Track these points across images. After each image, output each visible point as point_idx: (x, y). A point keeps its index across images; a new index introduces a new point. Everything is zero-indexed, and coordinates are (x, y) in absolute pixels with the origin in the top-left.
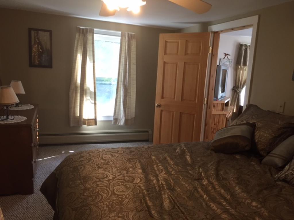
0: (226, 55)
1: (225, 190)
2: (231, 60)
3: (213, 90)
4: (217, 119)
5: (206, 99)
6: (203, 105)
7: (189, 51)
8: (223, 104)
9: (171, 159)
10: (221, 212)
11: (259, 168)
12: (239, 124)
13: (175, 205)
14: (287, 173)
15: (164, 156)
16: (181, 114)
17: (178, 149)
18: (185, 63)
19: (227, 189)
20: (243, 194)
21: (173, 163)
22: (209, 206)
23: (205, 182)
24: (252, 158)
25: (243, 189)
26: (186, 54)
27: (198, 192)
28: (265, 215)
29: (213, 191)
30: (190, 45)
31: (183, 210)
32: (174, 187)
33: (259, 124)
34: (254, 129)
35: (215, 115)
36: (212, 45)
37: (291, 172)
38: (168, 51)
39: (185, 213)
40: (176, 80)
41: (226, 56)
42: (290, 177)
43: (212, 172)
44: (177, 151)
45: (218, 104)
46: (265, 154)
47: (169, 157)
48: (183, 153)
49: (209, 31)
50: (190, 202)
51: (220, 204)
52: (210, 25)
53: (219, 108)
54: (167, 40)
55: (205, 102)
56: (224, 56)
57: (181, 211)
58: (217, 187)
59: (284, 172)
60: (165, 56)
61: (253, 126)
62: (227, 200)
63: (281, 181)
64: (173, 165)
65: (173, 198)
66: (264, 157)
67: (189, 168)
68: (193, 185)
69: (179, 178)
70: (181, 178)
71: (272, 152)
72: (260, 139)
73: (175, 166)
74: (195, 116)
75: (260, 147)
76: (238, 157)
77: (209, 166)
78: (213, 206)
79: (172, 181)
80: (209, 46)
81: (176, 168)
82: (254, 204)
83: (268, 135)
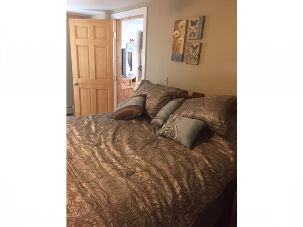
0: (131, 40)
1: (117, 151)
2: (135, 45)
3: (120, 69)
4: (127, 92)
5: (115, 77)
6: (114, 82)
7: (97, 36)
8: (131, 80)
9: (78, 130)
10: (111, 169)
11: (147, 129)
12: (136, 95)
13: (71, 172)
14: (164, 130)
15: (72, 129)
16: (97, 90)
17: (86, 121)
18: (95, 46)
19: (120, 149)
20: (130, 151)
21: (78, 134)
22: (101, 167)
23: (103, 146)
24: (143, 121)
25: (131, 147)
26: (95, 38)
27: (95, 156)
28: (143, 165)
29: (108, 152)
30: (97, 30)
31: (77, 175)
32: (74, 156)
33: (149, 94)
34: (146, 99)
35: (125, 89)
36: (115, 31)
37: (166, 128)
38: (79, 36)
39: (78, 177)
40: (89, 61)
41: (131, 42)
42: (166, 132)
43: (110, 137)
44: (84, 123)
45: (126, 80)
46: (153, 117)
47: (76, 129)
48: (89, 123)
49: (112, 18)
50: (86, 166)
51: (111, 163)
52: (112, 14)
53: (128, 83)
54: (76, 25)
55: (115, 79)
56: (130, 41)
57: (76, 176)
58: (111, 149)
59: (162, 129)
60: (77, 40)
61: (145, 97)
62: (118, 158)
63: (160, 136)
64: (78, 135)
65: (70, 166)
66: (152, 119)
67: (92, 136)
68: (91, 151)
69: (81, 147)
70: (83, 146)
71: (157, 115)
72: (149, 106)
73: (79, 137)
74: (108, 90)
75: (149, 112)
76: (134, 121)
77: (108, 132)
78: (105, 165)
79: (73, 151)
80: (113, 32)
81: (80, 138)
82: (137, 157)
83: (154, 103)
